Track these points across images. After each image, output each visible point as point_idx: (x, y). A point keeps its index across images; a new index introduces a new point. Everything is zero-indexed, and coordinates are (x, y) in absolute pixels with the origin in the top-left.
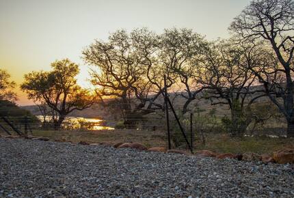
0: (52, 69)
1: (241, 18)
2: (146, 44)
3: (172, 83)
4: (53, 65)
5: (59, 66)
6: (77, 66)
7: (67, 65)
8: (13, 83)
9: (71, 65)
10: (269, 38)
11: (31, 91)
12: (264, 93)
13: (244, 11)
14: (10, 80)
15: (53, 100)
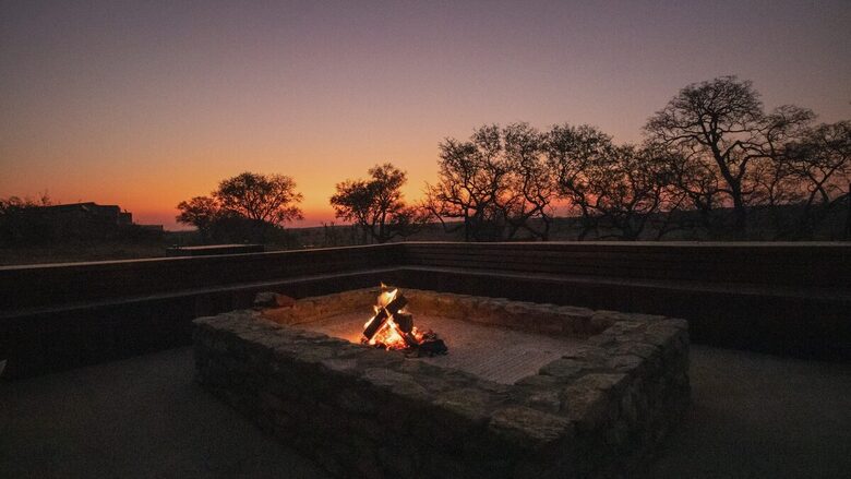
0: (370, 179)
1: (668, 112)
2: (525, 145)
3: (545, 204)
4: (371, 172)
5: (378, 173)
6: (403, 175)
7: (390, 173)
8: (299, 196)
9: (396, 172)
10: (710, 143)
11: (341, 207)
12: (677, 226)
13: (671, 102)
14: (295, 191)
15: (370, 222)
